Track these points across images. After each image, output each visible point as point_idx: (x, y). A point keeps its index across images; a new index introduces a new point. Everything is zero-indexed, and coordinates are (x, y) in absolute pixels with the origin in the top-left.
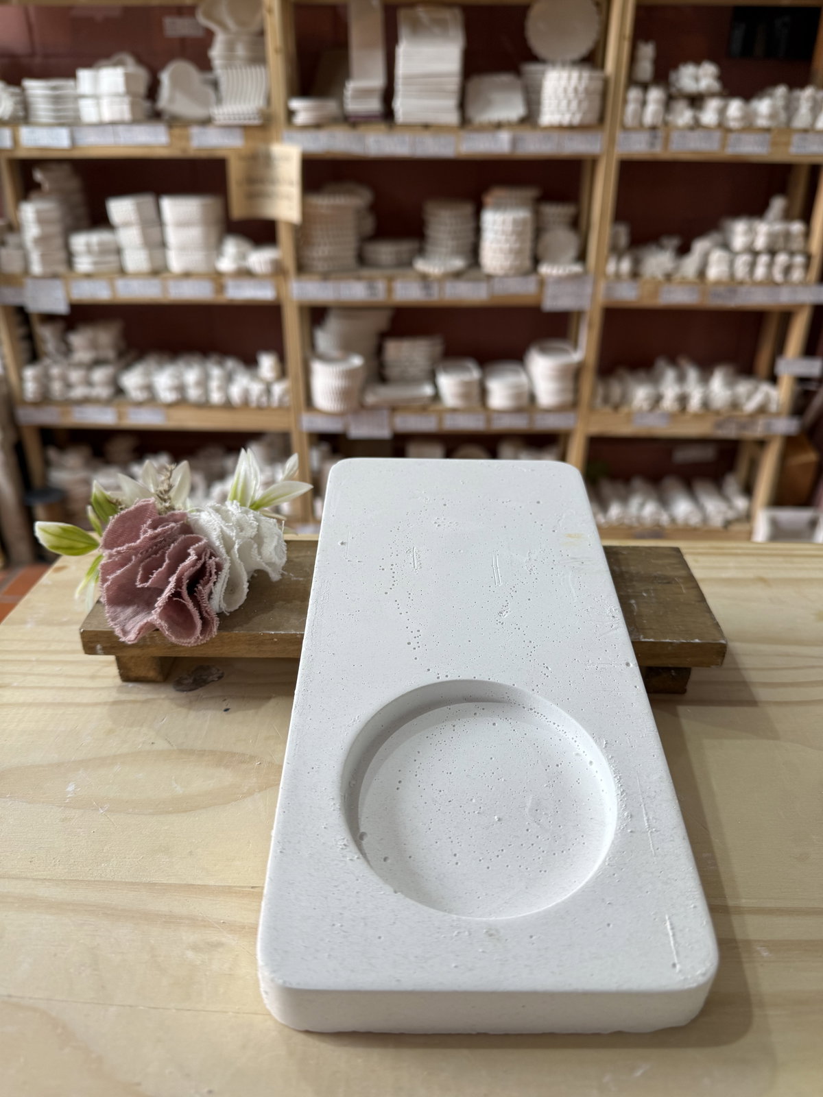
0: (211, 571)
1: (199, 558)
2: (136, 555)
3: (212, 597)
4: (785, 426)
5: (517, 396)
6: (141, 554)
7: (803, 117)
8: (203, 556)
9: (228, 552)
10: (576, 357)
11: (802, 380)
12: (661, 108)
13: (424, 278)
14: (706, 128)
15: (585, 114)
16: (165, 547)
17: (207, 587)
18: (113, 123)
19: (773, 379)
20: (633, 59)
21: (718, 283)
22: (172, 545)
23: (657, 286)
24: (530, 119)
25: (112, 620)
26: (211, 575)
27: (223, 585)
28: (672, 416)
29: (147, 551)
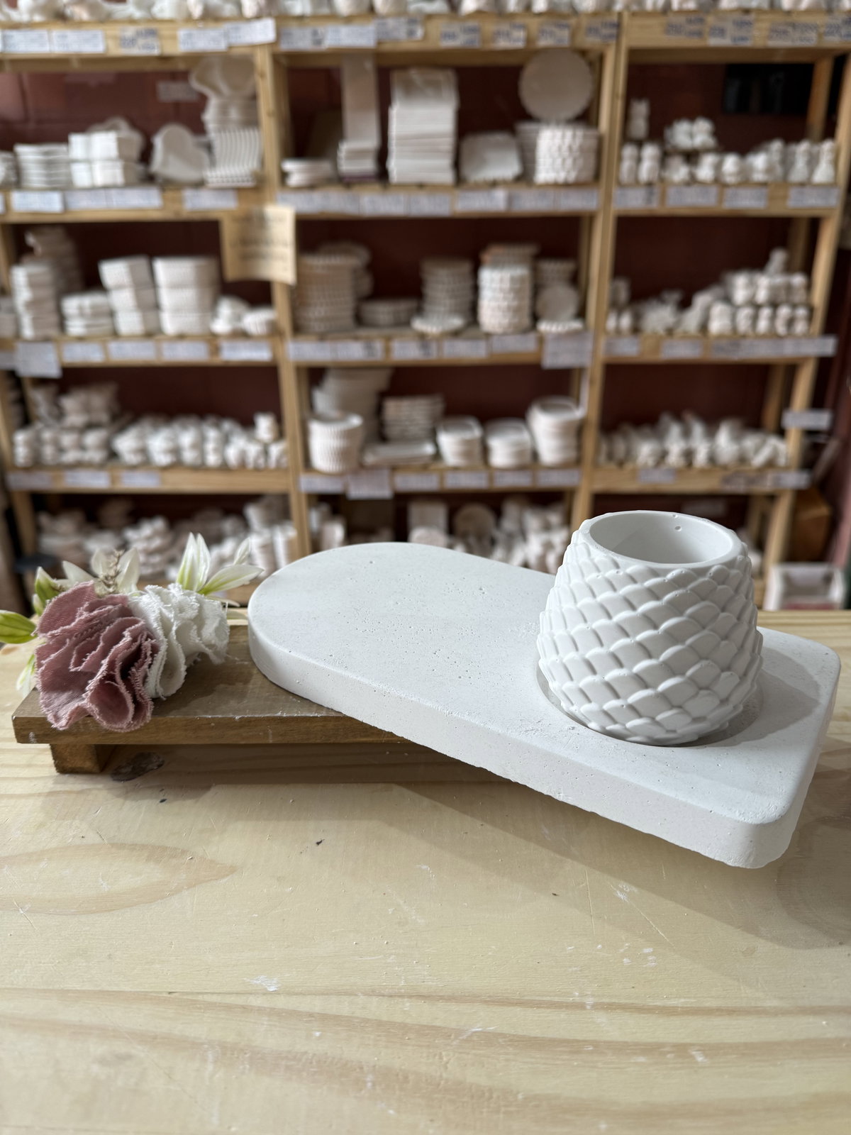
0: (146, 653)
1: (134, 640)
2: (70, 639)
3: (147, 680)
4: (795, 479)
5: (519, 454)
6: (76, 637)
7: (799, 170)
8: (139, 638)
9: (167, 634)
10: (578, 414)
11: (810, 433)
12: (656, 165)
13: (422, 337)
14: (703, 184)
15: (580, 171)
16: (101, 629)
17: (142, 668)
18: (106, 187)
19: (781, 432)
20: (627, 117)
21: (720, 337)
22: (108, 627)
23: (658, 341)
24: (526, 176)
25: (46, 707)
26: (146, 657)
27: (159, 668)
28: (677, 472)
29: (82, 634)
